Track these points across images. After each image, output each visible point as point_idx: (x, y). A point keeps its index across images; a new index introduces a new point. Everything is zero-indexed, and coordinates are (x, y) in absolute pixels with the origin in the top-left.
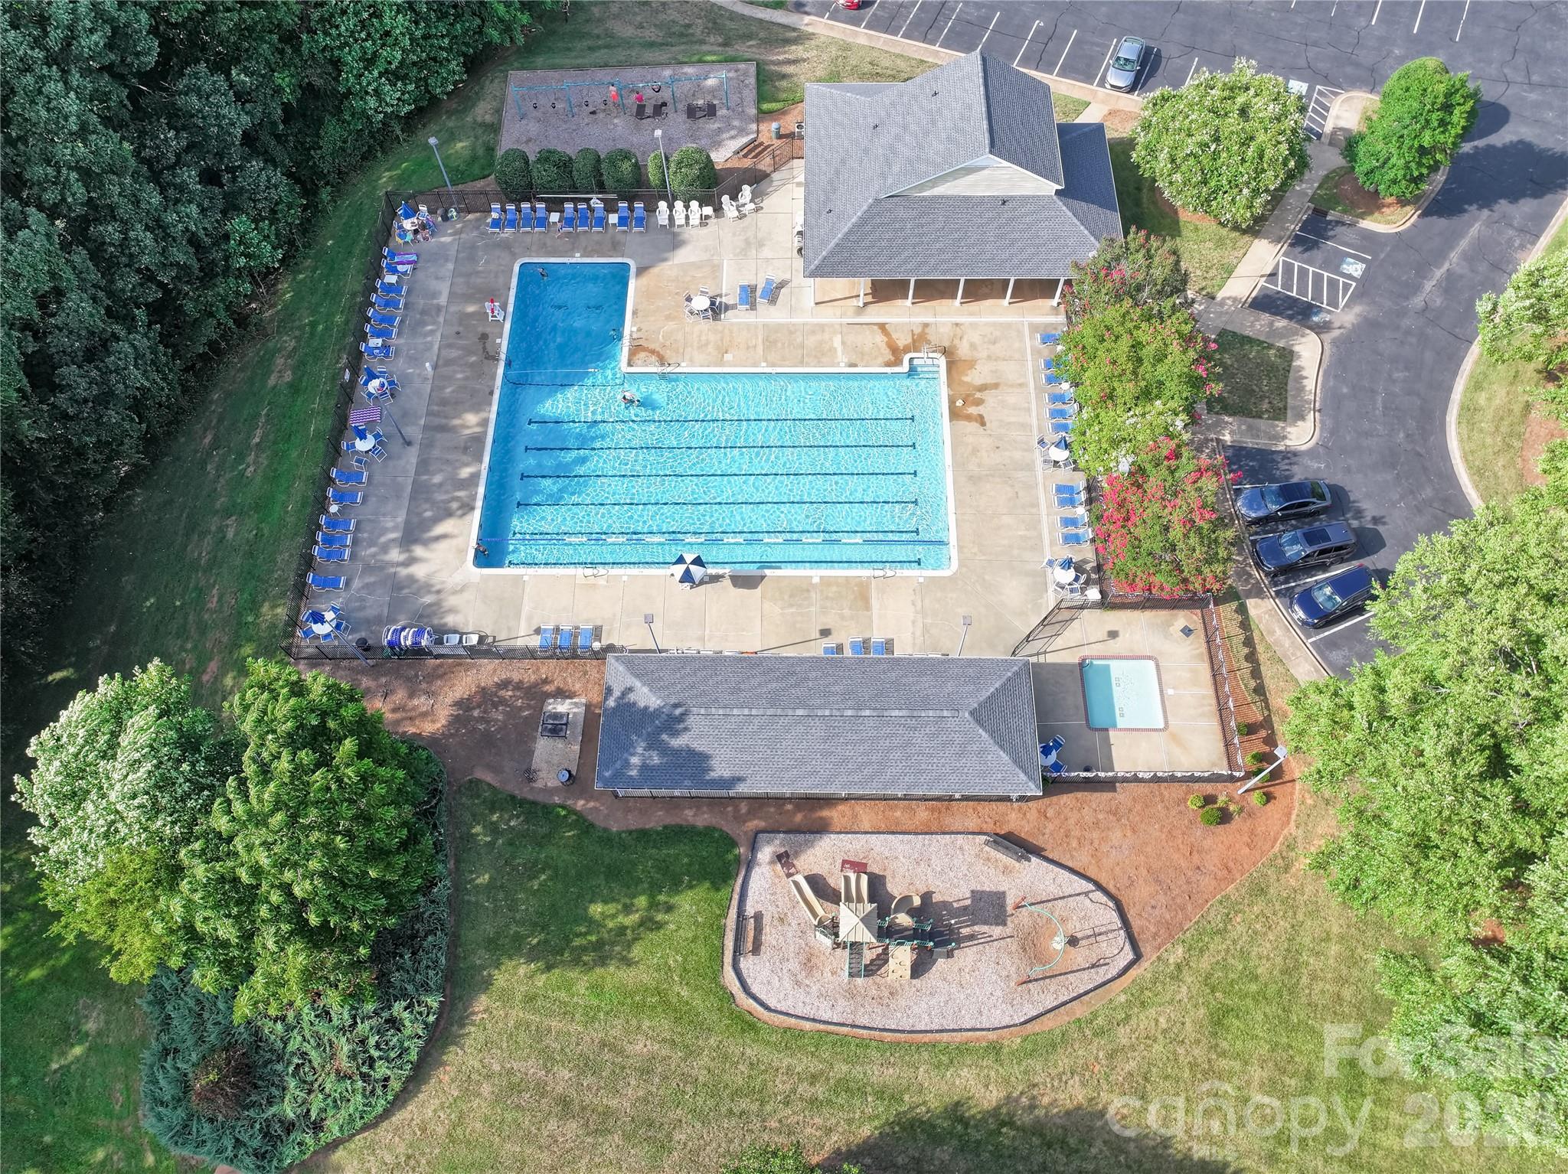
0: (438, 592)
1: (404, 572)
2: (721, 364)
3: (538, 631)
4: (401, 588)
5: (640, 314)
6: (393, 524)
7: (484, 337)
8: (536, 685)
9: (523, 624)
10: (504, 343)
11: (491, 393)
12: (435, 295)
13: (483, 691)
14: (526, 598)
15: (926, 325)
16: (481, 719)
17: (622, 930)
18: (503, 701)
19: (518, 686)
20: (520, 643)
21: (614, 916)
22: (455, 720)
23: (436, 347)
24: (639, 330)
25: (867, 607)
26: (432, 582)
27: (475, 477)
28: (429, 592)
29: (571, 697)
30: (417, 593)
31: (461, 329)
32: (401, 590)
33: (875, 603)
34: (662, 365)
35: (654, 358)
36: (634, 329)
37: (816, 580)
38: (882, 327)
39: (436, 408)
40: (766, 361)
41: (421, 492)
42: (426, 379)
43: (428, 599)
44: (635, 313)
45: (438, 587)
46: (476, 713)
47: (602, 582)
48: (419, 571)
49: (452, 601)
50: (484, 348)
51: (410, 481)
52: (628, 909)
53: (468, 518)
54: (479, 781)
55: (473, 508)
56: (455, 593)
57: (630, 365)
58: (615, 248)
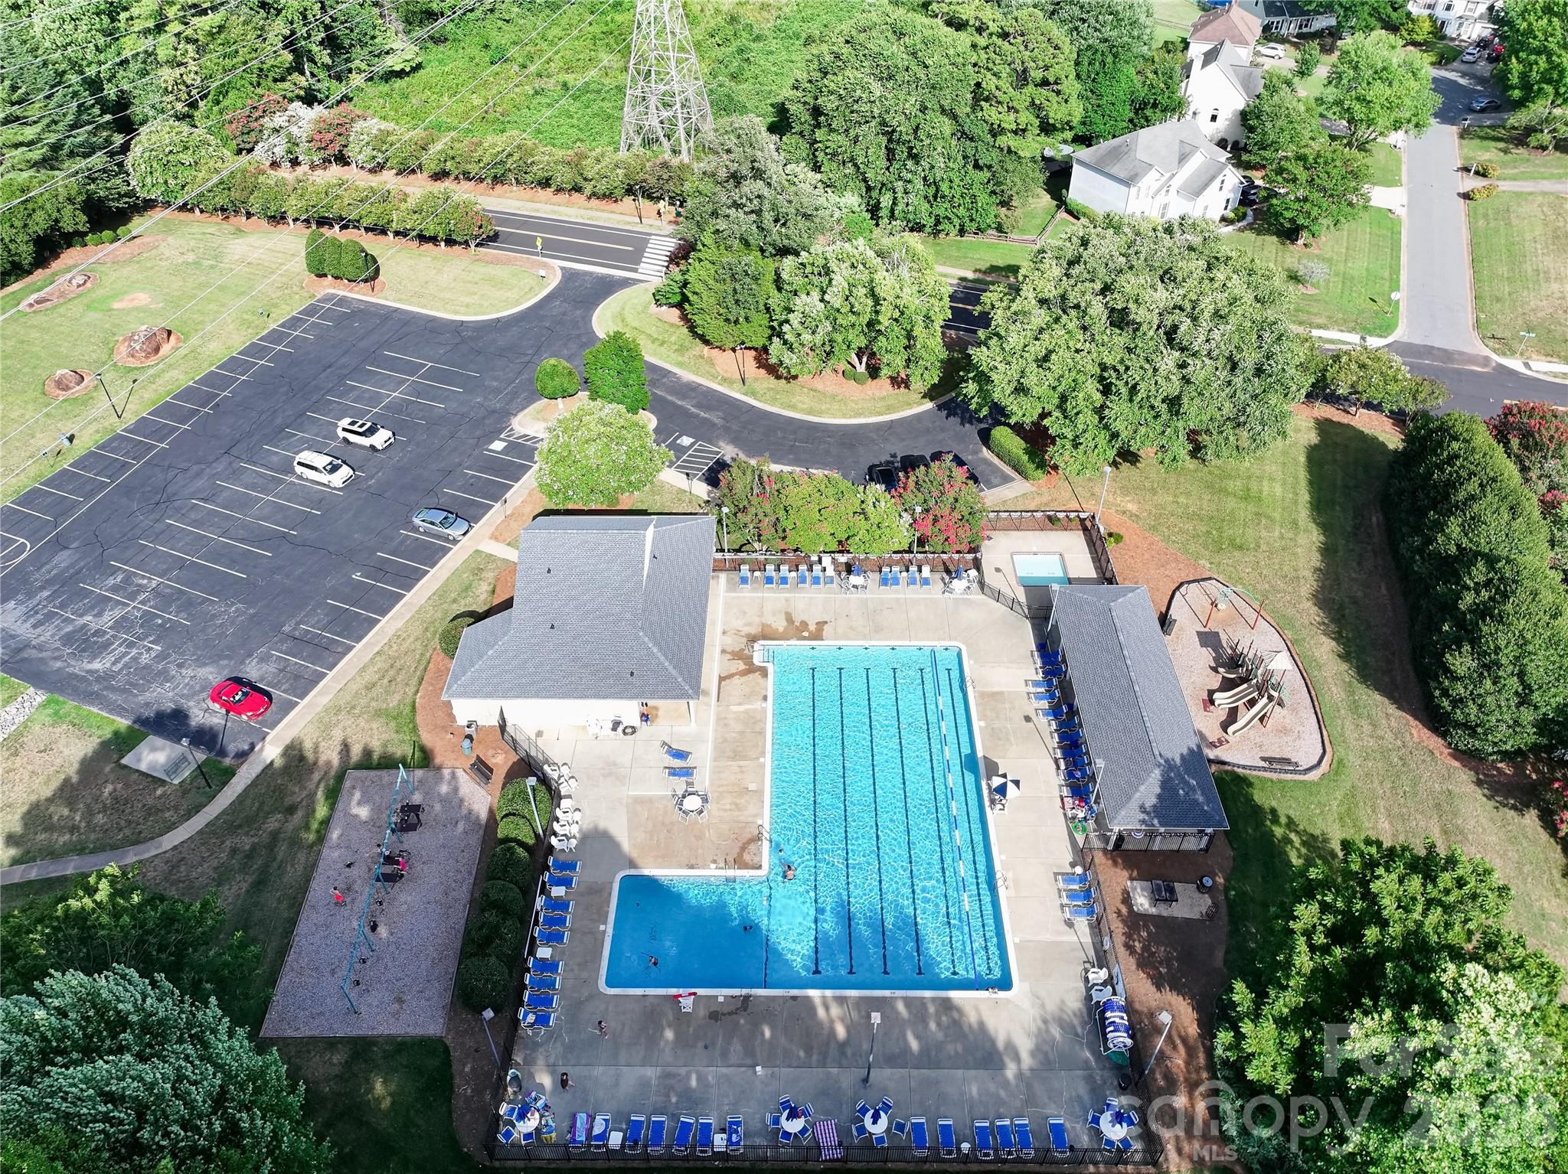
0: (1045, 1022)
1: (1027, 1061)
2: (760, 792)
3: (1069, 924)
4: (1049, 1063)
5: (693, 862)
6: (973, 1085)
7: (714, 1016)
8: (1124, 921)
9: (1066, 938)
10: (722, 993)
11: (794, 998)
12: (644, 1084)
13: (1141, 965)
14: (1039, 938)
15: (723, 651)
16: (1169, 966)
17: (1304, 843)
18: (1145, 948)
19: (1128, 936)
20: (1087, 940)
21: (1298, 850)
22: (1176, 987)
23: (724, 1070)
24: (714, 862)
25: (1001, 693)
26: (1034, 1029)
27: (908, 1002)
28: (1047, 1031)
29: (1128, 893)
30: (1052, 1043)
31: (700, 1045)
32: (1049, 1059)
33: (996, 689)
34: (759, 839)
35: (752, 847)
36: (713, 866)
37: (982, 724)
38: (721, 679)
39: (815, 1057)
40: (758, 758)
41: (930, 1058)
42: (773, 1075)
43: (1056, 1032)
44: (692, 867)
45: (1040, 1023)
46: (1163, 970)
47: (1010, 875)
48: (1025, 1046)
49: (1051, 1007)
50: (730, 1014)
51: (914, 1072)
52: (1287, 841)
53: (957, 1002)
54: (1226, 961)
55: (947, 1000)
56: (1043, 1006)
57: (760, 867)
58: (599, 892)
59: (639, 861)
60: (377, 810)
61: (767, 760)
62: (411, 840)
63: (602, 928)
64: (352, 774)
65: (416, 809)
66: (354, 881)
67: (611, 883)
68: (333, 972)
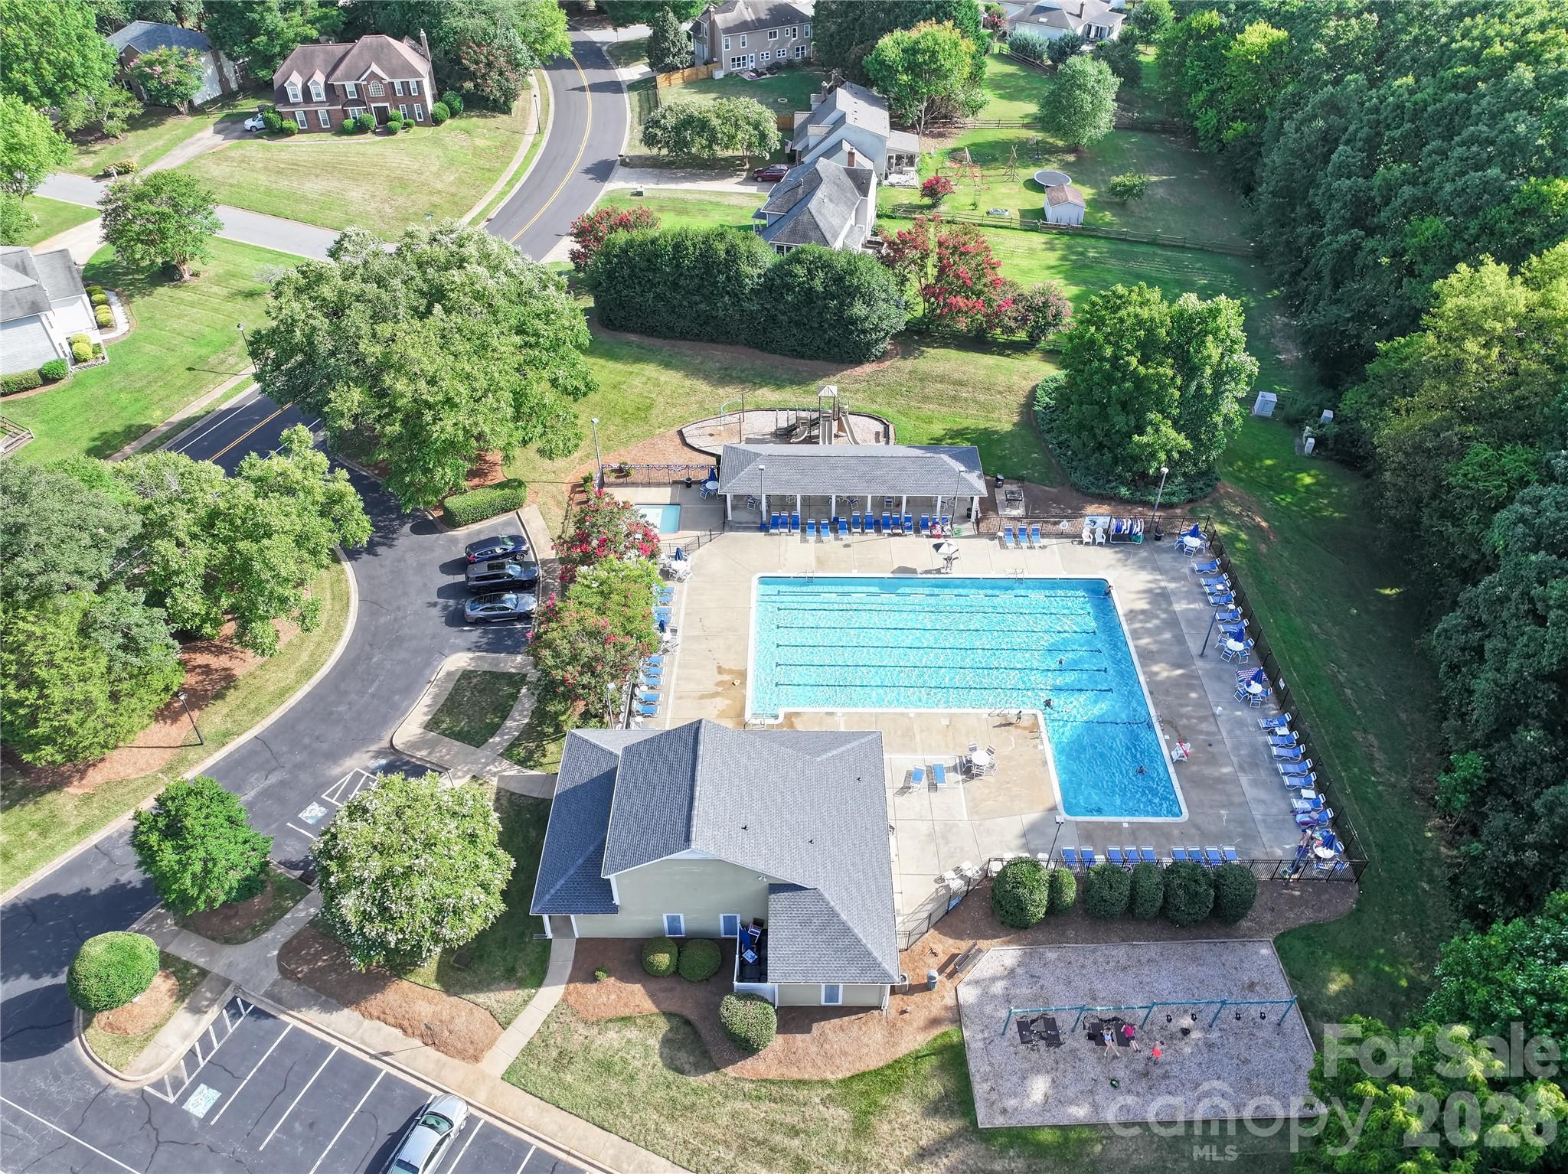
1: (1157, 576)
2: (951, 716)
3: (1044, 546)
5: (1038, 762)
10: (1162, 736)
23: (1224, 733)
24: (1035, 747)
25: (816, 557)
26: (1133, 571)
27: (1135, 638)
28: (1133, 565)
33: (812, 559)
36: (1040, 747)
41: (1173, 626)
43: (1131, 562)
44: (1045, 763)
47: (1006, 570)
48: (1146, 576)
50: (1179, 731)
51: (1184, 630)
53: (1127, 611)
55: (1126, 618)
56: (1114, 565)
57: (1035, 716)
58: (1087, 833)
59: (1049, 805)
60: (1037, 1070)
61: (912, 711)
62: (1065, 1021)
63: (1126, 825)
64: (984, 1119)
65: (1023, 1026)
66: (1134, 1071)
67: (1077, 823)
68: (1246, 1062)
